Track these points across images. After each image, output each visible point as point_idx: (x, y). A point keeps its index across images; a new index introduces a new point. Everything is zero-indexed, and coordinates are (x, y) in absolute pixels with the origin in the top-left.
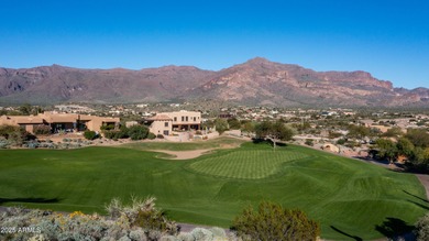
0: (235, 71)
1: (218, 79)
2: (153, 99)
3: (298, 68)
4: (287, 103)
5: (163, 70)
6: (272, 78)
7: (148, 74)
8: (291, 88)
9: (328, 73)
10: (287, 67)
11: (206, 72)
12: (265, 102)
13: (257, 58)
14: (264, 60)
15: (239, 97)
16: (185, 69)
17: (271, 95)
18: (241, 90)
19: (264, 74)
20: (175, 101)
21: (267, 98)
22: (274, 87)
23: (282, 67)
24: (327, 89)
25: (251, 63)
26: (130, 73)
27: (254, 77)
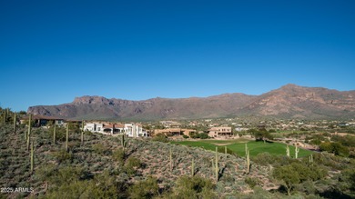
0: (272, 95)
1: (259, 101)
2: (215, 115)
3: (323, 89)
4: (315, 116)
5: (221, 97)
6: (302, 98)
7: (212, 100)
8: (318, 105)
9: (351, 92)
10: (314, 89)
11: (251, 96)
12: (297, 116)
13: (289, 85)
14: (294, 85)
15: (276, 113)
16: (236, 95)
17: (301, 110)
18: (277, 107)
19: (295, 96)
20: (229, 117)
21: (297, 112)
22: (304, 105)
23: (309, 90)
24: (352, 104)
25: (284, 88)
26: (201, 99)
27: (287, 98)
